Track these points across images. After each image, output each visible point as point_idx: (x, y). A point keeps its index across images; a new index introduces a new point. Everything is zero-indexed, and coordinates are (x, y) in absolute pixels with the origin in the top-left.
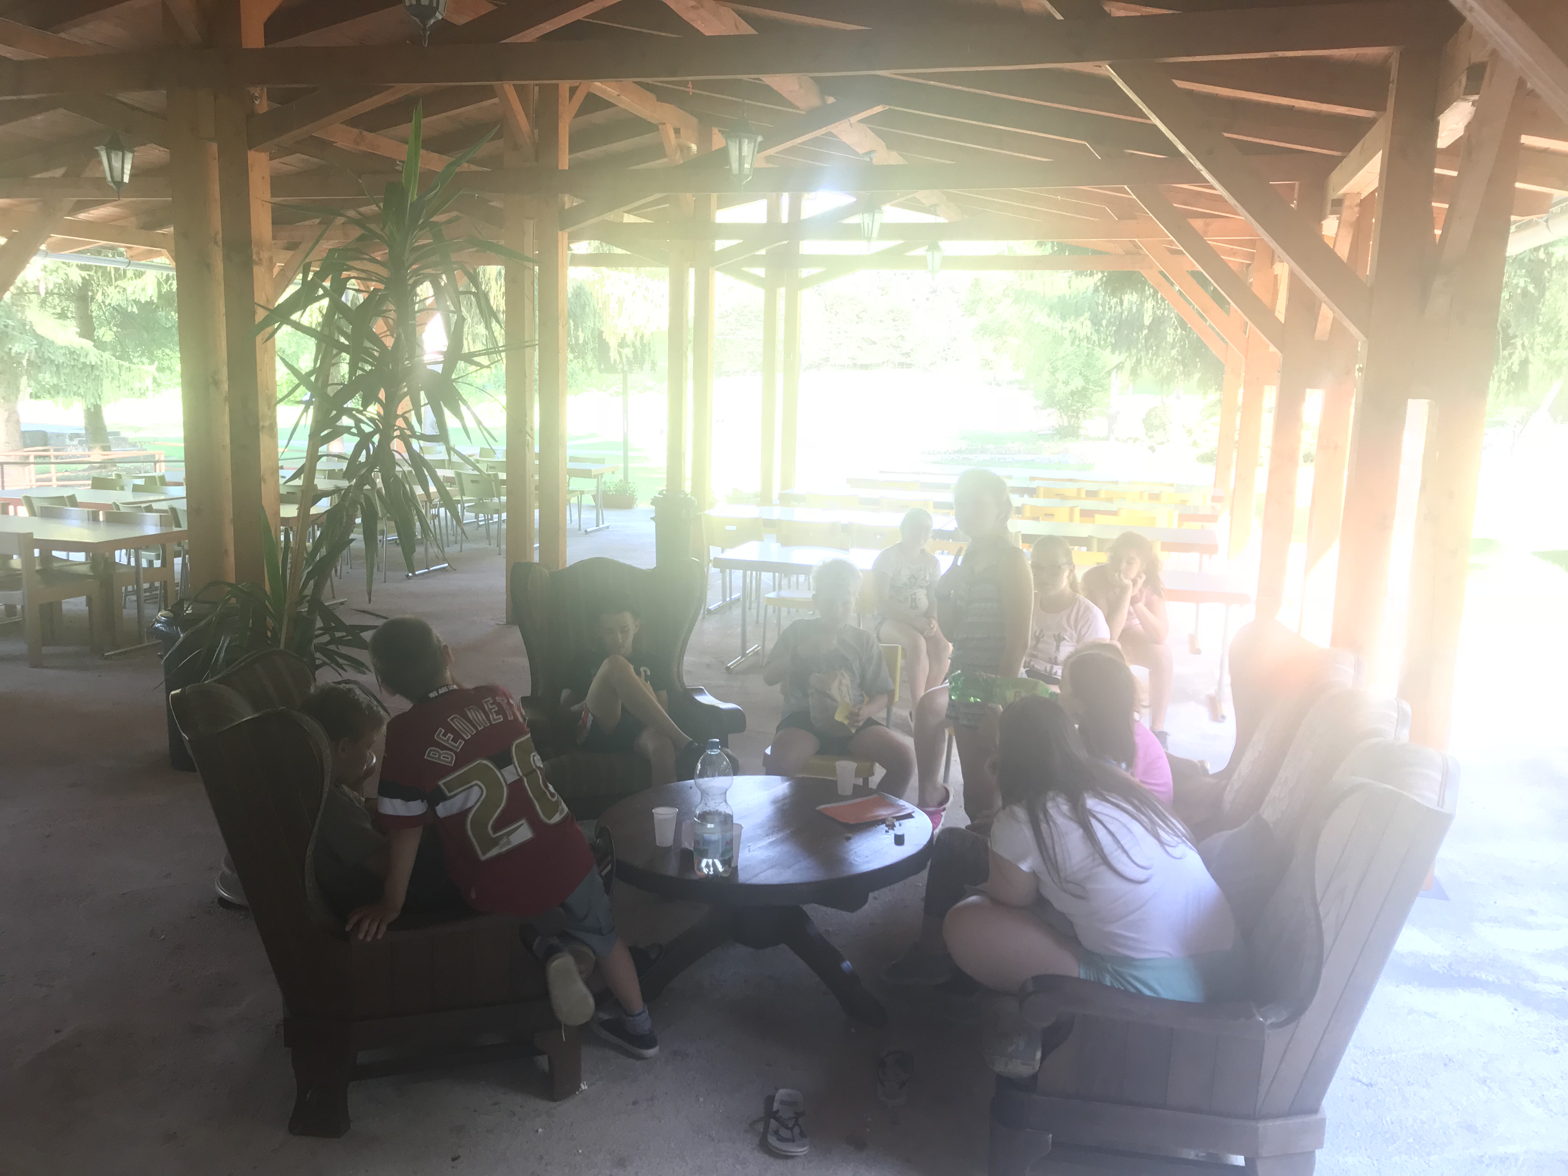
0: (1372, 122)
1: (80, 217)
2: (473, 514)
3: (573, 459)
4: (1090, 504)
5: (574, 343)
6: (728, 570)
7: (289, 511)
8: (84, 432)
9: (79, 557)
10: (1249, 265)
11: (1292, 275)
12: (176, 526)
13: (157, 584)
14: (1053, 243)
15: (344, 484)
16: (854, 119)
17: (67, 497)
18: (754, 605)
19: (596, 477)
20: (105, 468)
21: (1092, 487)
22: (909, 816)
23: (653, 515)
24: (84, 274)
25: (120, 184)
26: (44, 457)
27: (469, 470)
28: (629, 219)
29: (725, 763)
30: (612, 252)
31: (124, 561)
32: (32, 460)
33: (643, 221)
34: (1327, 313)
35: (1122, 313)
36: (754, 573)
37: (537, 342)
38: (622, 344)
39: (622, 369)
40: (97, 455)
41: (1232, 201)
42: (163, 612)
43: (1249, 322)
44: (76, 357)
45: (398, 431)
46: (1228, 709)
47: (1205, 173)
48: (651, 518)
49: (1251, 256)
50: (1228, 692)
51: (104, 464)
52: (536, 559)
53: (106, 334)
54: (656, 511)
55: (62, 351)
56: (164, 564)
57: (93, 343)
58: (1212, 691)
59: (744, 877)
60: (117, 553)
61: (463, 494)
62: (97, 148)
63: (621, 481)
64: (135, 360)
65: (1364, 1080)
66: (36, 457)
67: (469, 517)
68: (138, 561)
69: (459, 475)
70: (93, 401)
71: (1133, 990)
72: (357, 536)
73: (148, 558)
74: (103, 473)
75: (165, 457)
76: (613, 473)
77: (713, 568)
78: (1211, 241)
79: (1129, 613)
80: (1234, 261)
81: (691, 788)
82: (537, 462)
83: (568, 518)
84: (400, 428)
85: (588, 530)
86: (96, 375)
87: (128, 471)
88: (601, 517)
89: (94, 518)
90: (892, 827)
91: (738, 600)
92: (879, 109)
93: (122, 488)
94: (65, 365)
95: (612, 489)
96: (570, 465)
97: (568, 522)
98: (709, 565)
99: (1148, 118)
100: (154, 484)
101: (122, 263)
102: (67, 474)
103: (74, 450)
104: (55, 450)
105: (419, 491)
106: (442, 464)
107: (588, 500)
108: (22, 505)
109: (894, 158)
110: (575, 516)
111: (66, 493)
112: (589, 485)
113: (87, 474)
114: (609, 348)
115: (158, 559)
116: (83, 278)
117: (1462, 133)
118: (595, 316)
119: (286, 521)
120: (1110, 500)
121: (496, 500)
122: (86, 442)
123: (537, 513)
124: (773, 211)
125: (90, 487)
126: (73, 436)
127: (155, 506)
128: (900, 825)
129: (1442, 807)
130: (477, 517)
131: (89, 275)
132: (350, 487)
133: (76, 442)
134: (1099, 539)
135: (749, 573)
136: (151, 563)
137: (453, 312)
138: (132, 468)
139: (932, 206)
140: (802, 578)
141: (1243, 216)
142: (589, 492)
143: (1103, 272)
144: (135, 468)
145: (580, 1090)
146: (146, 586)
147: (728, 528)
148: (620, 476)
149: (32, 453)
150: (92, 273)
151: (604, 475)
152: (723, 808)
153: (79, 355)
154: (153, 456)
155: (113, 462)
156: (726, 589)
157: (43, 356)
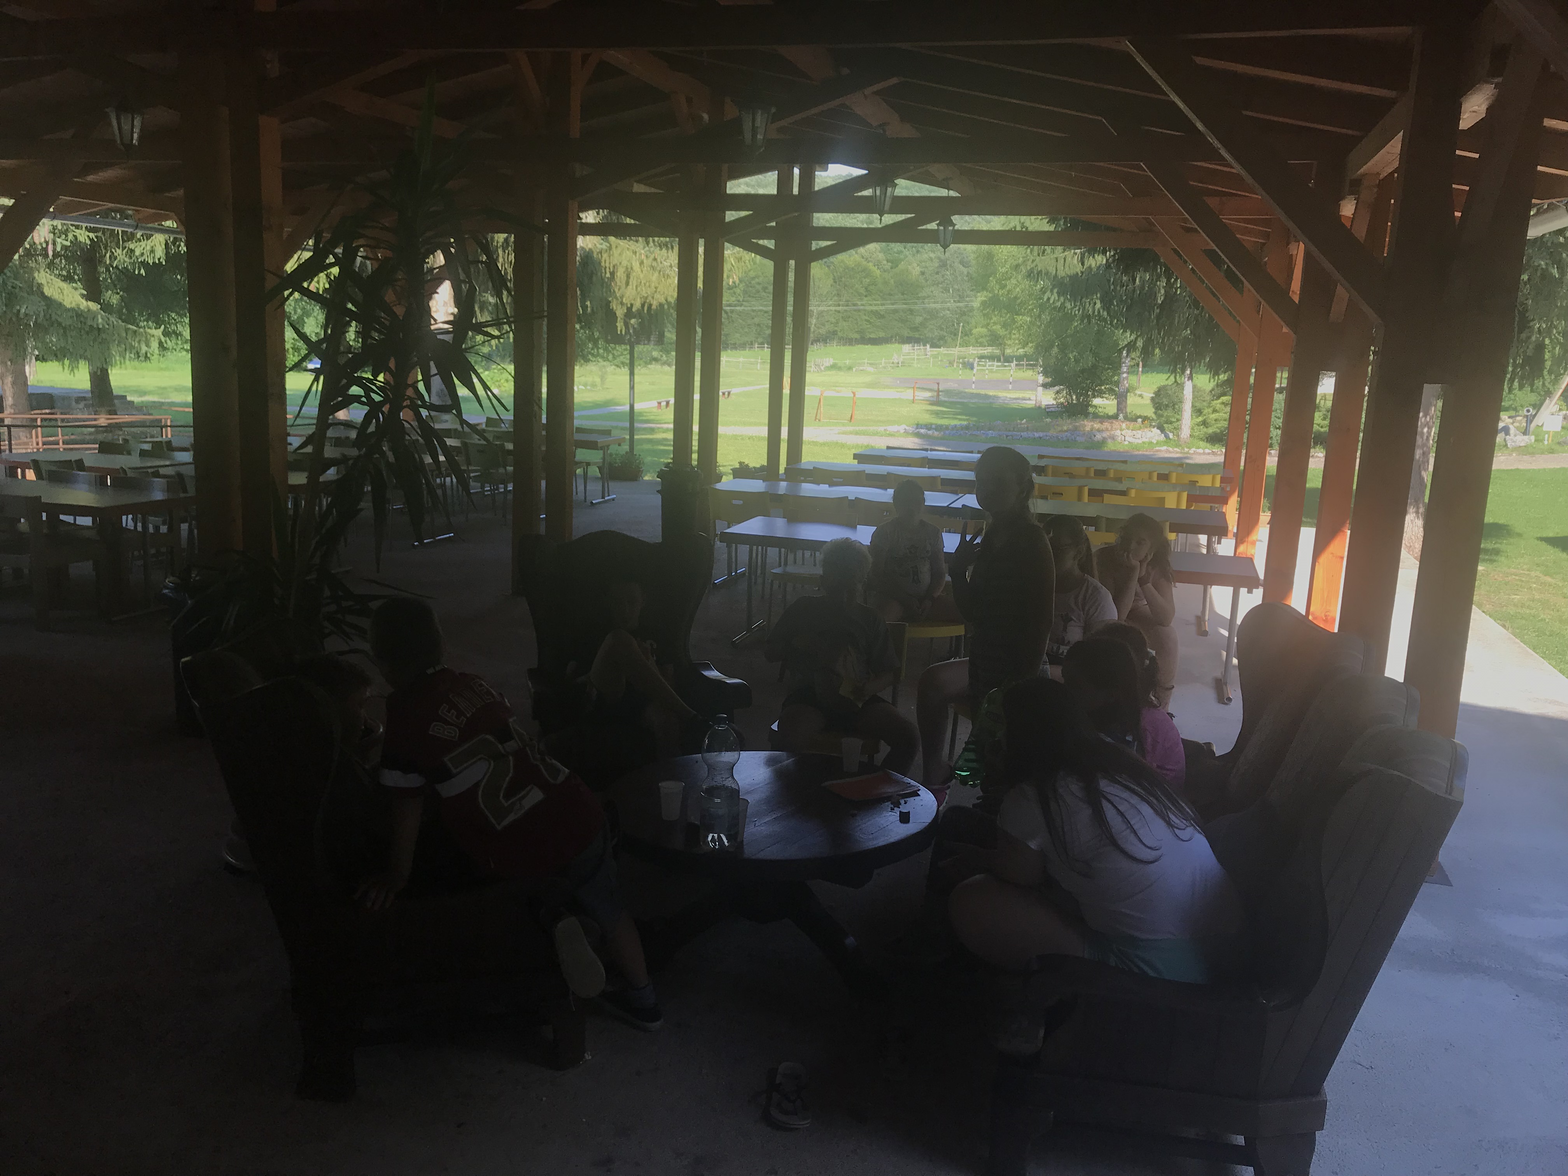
0: (1392, 102)
1: (88, 179)
2: (479, 485)
3: (580, 430)
4: (1099, 484)
5: (581, 313)
6: (734, 545)
7: (298, 479)
8: (90, 395)
9: (86, 521)
10: (1264, 244)
11: (1308, 256)
12: (184, 492)
13: (164, 550)
14: (1065, 218)
15: (354, 452)
16: (868, 91)
17: (76, 461)
18: (760, 580)
19: (602, 448)
20: (111, 432)
21: (1101, 466)
22: (915, 794)
23: (659, 488)
24: (92, 235)
25: (129, 146)
26: (50, 420)
27: (476, 439)
28: (638, 188)
29: (732, 738)
30: (620, 221)
31: (131, 525)
32: (39, 423)
33: (653, 190)
34: (1342, 293)
35: (1134, 291)
36: (760, 548)
37: (546, 314)
38: (629, 314)
39: (629, 340)
40: (103, 420)
41: (1249, 179)
42: (172, 579)
43: (1263, 302)
44: (82, 319)
45: (408, 401)
46: (1235, 693)
47: (1223, 152)
48: (658, 491)
49: (1267, 236)
50: (1234, 675)
51: (109, 428)
52: (542, 529)
53: (113, 298)
54: (663, 483)
55: (70, 314)
56: (170, 529)
57: (99, 306)
58: (1218, 674)
59: (749, 852)
60: (124, 517)
61: (469, 464)
62: (107, 110)
63: (627, 453)
64: (142, 324)
65: (1364, 1064)
66: (42, 420)
67: (475, 487)
68: (145, 527)
69: (465, 444)
70: (99, 365)
71: (1136, 970)
72: (366, 506)
73: (157, 525)
74: (109, 437)
75: (171, 421)
76: (619, 445)
77: (718, 543)
78: (1225, 219)
79: (1136, 594)
80: (1248, 240)
81: (697, 762)
82: (544, 433)
83: (574, 490)
84: (409, 398)
85: (594, 502)
86: (102, 338)
87: (135, 435)
88: (606, 489)
89: (103, 482)
90: (898, 805)
91: (743, 574)
92: (894, 81)
93: (129, 453)
94: (72, 327)
95: (618, 461)
96: (577, 437)
97: (574, 493)
98: (715, 539)
99: (1166, 94)
100: (163, 449)
101: (128, 226)
102: (73, 437)
103: (81, 415)
104: (62, 414)
105: (428, 460)
106: (449, 433)
107: (594, 471)
108: (30, 468)
109: (907, 131)
110: (581, 488)
111: (74, 456)
112: (594, 456)
113: (93, 437)
114: (617, 317)
115: (164, 524)
116: (91, 240)
117: (1484, 115)
118: (602, 286)
119: (294, 488)
120: (1119, 480)
121: (501, 470)
122: (93, 405)
123: (543, 483)
124: (784, 182)
125: (97, 451)
126: (79, 399)
127: (162, 471)
128: (905, 803)
129: (1450, 794)
130: (483, 487)
131: (97, 237)
132: (359, 456)
133: (81, 405)
134: (1107, 519)
135: (755, 547)
136: (157, 528)
137: (464, 282)
138: (139, 432)
139: (944, 180)
140: (808, 554)
141: (1259, 196)
142: (595, 464)
143: (1115, 250)
144: (142, 432)
145: (584, 1060)
146: (153, 551)
147: (734, 502)
148: (626, 447)
149: (39, 416)
150: (100, 234)
151: (610, 447)
152: (729, 783)
153: (86, 318)
154: (160, 420)
155: (119, 426)
156: (731, 564)
157: (51, 318)
